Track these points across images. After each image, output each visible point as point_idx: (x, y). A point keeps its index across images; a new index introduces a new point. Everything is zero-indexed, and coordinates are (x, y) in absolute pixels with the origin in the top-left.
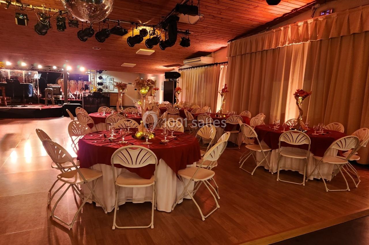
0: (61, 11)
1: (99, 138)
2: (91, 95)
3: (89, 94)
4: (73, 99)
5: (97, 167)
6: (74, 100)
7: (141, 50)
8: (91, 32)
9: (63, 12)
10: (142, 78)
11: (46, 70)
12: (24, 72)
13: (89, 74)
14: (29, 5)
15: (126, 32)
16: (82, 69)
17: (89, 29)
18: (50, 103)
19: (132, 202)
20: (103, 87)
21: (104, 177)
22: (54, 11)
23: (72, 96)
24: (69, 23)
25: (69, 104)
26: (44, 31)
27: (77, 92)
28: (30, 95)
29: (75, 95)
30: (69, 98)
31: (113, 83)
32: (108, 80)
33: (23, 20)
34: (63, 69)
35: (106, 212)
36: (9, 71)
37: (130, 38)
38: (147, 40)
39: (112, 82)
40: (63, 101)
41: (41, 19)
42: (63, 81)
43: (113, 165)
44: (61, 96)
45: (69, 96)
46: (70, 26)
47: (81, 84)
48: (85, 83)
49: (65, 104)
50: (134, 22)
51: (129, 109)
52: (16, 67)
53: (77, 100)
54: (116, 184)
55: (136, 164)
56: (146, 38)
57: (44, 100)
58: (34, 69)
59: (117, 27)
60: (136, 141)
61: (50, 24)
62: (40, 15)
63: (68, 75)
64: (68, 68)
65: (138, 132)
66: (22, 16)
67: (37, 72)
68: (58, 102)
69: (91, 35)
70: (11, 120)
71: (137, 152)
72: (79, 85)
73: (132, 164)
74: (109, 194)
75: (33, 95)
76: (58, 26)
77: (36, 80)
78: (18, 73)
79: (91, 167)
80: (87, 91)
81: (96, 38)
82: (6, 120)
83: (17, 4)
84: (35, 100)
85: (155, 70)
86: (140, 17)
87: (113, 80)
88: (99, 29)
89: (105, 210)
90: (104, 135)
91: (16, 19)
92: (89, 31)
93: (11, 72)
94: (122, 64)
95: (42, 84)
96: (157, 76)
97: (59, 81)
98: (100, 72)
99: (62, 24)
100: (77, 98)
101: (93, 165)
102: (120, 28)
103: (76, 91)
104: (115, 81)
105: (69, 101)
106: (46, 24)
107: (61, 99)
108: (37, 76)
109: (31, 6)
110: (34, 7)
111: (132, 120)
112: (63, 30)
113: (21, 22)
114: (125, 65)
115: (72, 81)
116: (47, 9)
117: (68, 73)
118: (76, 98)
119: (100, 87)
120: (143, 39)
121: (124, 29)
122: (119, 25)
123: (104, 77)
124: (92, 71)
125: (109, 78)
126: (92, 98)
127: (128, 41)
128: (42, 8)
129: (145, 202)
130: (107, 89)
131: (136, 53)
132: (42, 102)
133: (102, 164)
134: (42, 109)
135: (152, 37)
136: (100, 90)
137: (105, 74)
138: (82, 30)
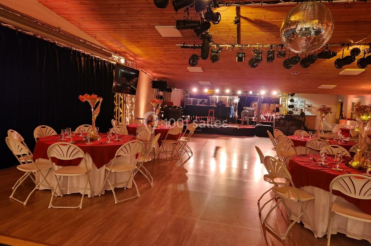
0: (272, 46)
1: (309, 162)
2: (283, 117)
3: (281, 116)
4: (264, 120)
5: (308, 189)
6: (265, 122)
7: (346, 70)
8: (298, 60)
9: (273, 46)
10: (340, 100)
11: (244, 95)
12: (228, 97)
13: (281, 97)
14: (247, 45)
15: (335, 55)
16: (275, 93)
17: (296, 57)
18: (245, 123)
19: (345, 235)
20: (293, 109)
21: (316, 201)
22: (266, 46)
23: (264, 117)
24: (278, 55)
25: (261, 125)
26: (256, 64)
27: (268, 115)
28: (231, 116)
29: (266, 117)
30: (261, 120)
31: (304, 106)
32: (299, 102)
33: (242, 58)
34: (258, 94)
35: (316, 237)
36: (217, 97)
37: (338, 60)
38: (359, 60)
39: (303, 104)
40: (256, 122)
41: (255, 55)
42: (257, 104)
43: (331, 191)
44: (254, 118)
45: (261, 118)
46: (278, 57)
47: (272, 107)
48: (277, 105)
49: (257, 125)
50: (345, 43)
51: (329, 134)
52: (222, 93)
53: (268, 121)
54: (332, 210)
55: (360, 195)
56: (358, 58)
57: (241, 121)
58: (234, 95)
59: (325, 51)
60: (353, 171)
61: (262, 58)
62: (255, 51)
63: (262, 99)
64: (263, 93)
65: (353, 162)
66: (241, 55)
67: (238, 97)
68: (252, 123)
69: (295, 62)
70: (217, 135)
71: (363, 182)
72: (271, 108)
73: (355, 194)
74: (321, 218)
75: (233, 116)
76: (267, 58)
77: (236, 104)
78: (224, 98)
79: (302, 188)
80: (277, 114)
81: (301, 65)
82: (214, 135)
83: (239, 46)
84: (233, 121)
85: (362, 91)
86: (351, 38)
87: (304, 102)
88: (306, 56)
89: (315, 234)
90: (314, 159)
91: (237, 57)
92: (296, 59)
93: (219, 98)
94: (319, 86)
95: (240, 107)
96: (362, 98)
97: (253, 105)
98: (292, 95)
99: (271, 57)
100: (268, 120)
101: (304, 186)
102: (329, 52)
103: (267, 113)
104: (306, 103)
105: (260, 122)
106: (258, 58)
107: (253, 120)
108: (237, 100)
109: (249, 45)
110: (251, 46)
111: (340, 147)
112: (272, 61)
113: (240, 59)
114: (324, 86)
115: (265, 104)
116: (261, 46)
117: (263, 97)
118: (266, 120)
119: (291, 109)
120: (355, 59)
121: (333, 52)
122: (327, 49)
123: (295, 99)
124: (284, 94)
125: (301, 100)
126: (284, 121)
127: (335, 63)
128: (257, 46)
129: (363, 240)
130: (297, 112)
131: (340, 74)
132: (239, 122)
133: (315, 187)
134: (240, 129)
135: (366, 55)
136: (291, 112)
137: (296, 96)
138: (288, 59)
